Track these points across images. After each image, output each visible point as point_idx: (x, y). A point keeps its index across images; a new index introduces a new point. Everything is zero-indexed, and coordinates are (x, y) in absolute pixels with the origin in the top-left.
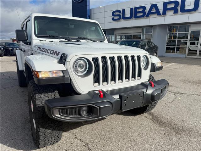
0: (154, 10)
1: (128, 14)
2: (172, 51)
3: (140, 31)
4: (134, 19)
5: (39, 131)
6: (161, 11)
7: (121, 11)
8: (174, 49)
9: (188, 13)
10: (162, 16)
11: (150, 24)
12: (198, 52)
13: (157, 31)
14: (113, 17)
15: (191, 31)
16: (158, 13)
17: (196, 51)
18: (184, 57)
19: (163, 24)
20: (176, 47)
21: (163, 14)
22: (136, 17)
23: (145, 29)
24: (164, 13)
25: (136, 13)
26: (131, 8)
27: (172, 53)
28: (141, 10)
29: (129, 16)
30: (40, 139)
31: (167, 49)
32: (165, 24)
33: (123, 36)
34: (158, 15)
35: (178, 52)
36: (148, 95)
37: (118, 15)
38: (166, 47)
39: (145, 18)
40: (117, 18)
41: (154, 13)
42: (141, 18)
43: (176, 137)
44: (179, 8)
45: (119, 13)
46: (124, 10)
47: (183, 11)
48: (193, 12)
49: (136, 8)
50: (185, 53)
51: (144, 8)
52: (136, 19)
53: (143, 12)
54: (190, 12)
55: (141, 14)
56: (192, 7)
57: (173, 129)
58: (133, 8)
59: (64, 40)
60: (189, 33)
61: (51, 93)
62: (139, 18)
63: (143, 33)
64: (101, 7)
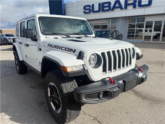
0: (117, 5)
1: (96, 8)
2: (132, 38)
3: (106, 22)
4: (101, 12)
5: (66, 112)
6: (123, 6)
7: (91, 6)
8: (133, 36)
9: (144, 7)
10: (124, 10)
11: (115, 17)
12: (152, 38)
13: (120, 22)
14: (84, 10)
15: (146, 22)
16: (121, 7)
17: (151, 36)
18: (142, 42)
19: (125, 16)
20: (135, 34)
21: (124, 9)
22: (103, 11)
23: (110, 20)
24: (126, 8)
25: (103, 7)
26: (99, 4)
27: (132, 39)
28: (107, 5)
29: (97, 9)
30: (67, 118)
31: (128, 36)
32: (126, 16)
33: (93, 26)
34: (121, 9)
35: (137, 38)
36: (139, 78)
37: (88, 9)
38: (127, 34)
39: (111, 11)
40: (88, 11)
41: (117, 7)
42: (108, 11)
43: (156, 106)
44: (137, 4)
45: (89, 7)
46: (93, 5)
47: (140, 6)
48: (147, 7)
49: (103, 4)
50: (142, 39)
51: (109, 3)
52: (103, 12)
53: (109, 6)
54: (146, 7)
55: (107, 8)
56: (147, 3)
57: (153, 101)
58: (100, 3)
59: (64, 36)
60: (145, 23)
61: (71, 82)
62: (106, 12)
63: (109, 24)
64: (74, 2)
